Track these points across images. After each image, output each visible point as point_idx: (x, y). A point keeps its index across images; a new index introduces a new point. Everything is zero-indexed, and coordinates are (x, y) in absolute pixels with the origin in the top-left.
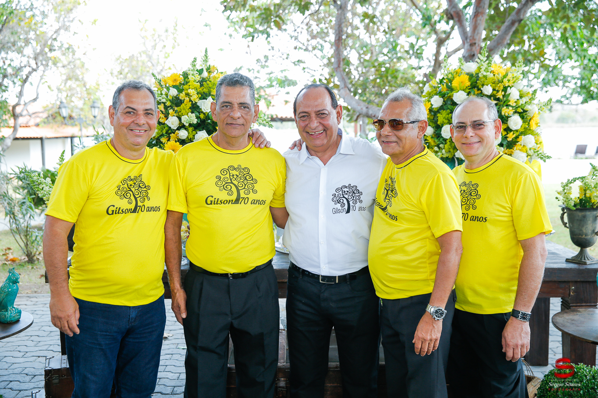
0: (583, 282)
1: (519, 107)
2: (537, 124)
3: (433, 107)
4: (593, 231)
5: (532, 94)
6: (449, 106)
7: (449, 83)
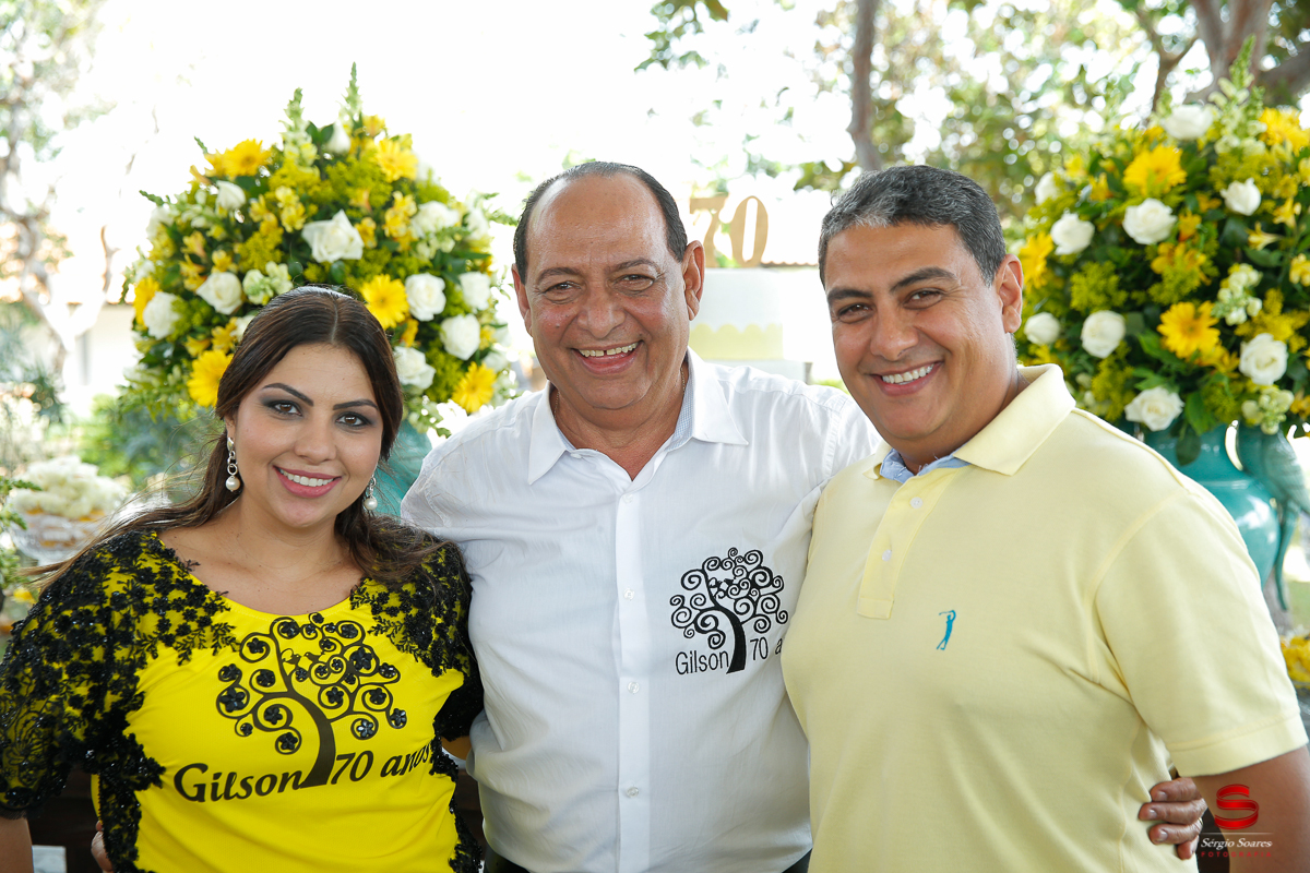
3: (1059, 251)
6: (1113, 251)
7: (1117, 174)
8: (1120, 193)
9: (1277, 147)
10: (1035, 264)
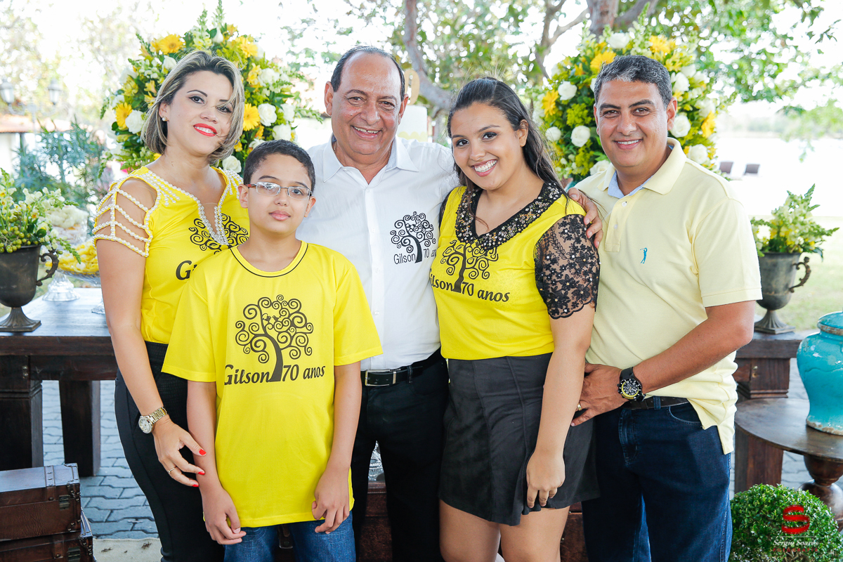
0: (769, 359)
1: (687, 103)
2: (712, 129)
3: (561, 99)
4: (786, 286)
5: (708, 84)
6: (585, 99)
7: (586, 63)
8: (588, 72)
9: (656, 53)
10: (551, 104)
